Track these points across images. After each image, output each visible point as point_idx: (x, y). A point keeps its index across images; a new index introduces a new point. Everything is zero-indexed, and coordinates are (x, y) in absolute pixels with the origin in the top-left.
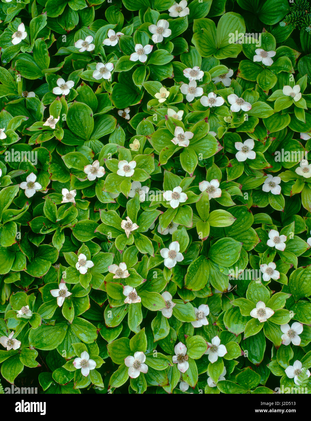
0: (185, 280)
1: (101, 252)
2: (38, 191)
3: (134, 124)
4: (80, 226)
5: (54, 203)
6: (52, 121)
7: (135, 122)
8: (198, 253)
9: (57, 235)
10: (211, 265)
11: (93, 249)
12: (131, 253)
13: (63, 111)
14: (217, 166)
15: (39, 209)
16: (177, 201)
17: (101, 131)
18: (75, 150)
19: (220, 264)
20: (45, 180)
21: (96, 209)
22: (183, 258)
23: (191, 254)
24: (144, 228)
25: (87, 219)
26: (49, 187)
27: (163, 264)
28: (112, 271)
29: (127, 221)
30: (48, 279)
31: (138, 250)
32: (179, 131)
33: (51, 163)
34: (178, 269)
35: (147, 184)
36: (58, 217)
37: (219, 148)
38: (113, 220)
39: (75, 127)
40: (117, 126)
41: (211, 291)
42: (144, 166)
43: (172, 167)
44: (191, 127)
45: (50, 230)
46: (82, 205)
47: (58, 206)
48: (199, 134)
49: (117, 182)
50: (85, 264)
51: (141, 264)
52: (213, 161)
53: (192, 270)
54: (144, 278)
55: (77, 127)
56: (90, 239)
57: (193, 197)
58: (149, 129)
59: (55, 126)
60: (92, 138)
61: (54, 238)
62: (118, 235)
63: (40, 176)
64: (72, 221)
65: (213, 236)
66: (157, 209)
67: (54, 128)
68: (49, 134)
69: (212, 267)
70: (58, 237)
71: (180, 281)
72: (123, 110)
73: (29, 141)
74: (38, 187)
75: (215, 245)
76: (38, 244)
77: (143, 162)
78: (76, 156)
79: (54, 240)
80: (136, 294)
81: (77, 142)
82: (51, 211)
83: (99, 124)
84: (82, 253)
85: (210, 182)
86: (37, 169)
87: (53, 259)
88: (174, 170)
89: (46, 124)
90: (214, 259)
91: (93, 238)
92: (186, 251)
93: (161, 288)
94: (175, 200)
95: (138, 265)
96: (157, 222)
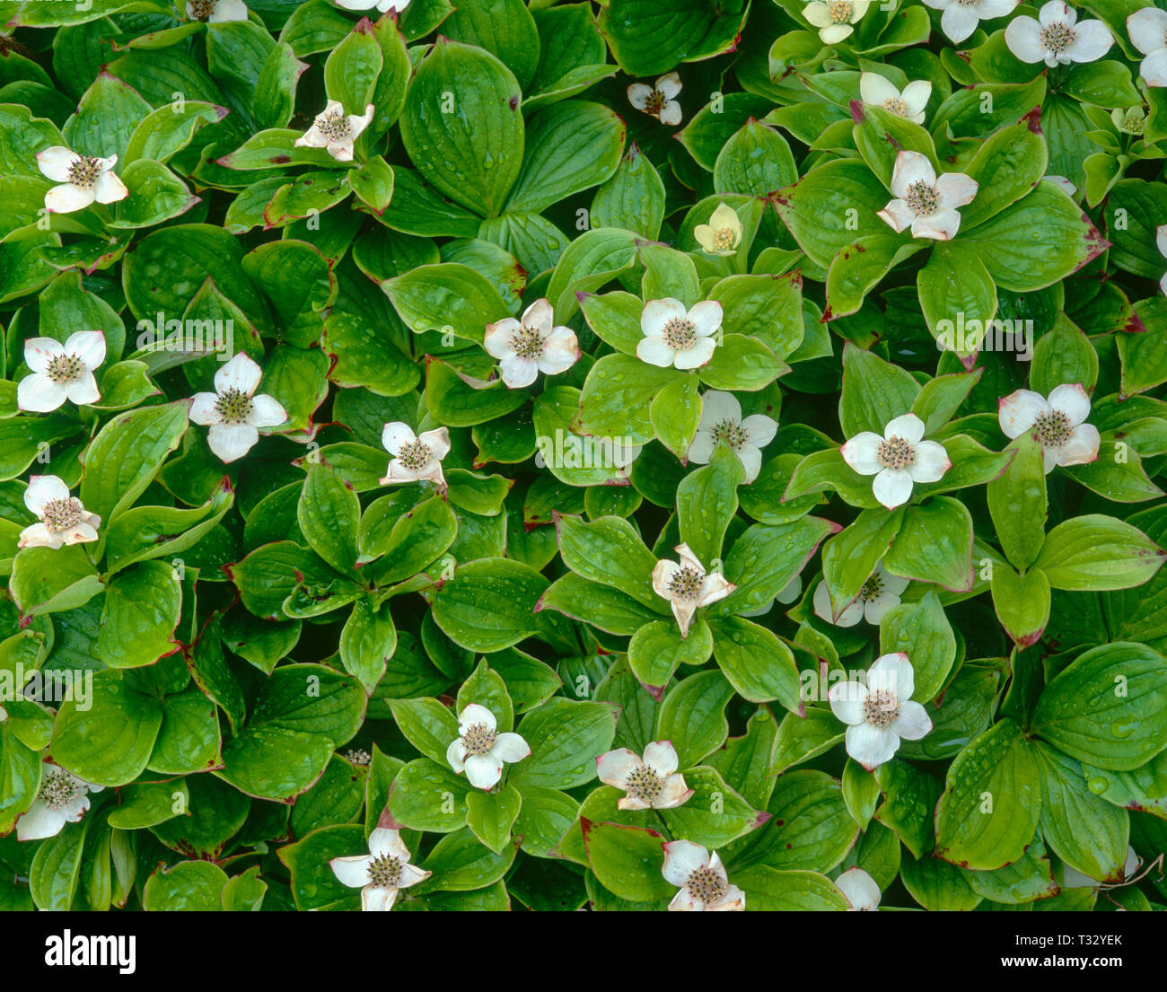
0: (937, 821)
1: (559, 699)
2: (268, 433)
3: (700, 143)
4: (465, 585)
5: (349, 487)
6: (340, 126)
7: (707, 138)
8: (993, 711)
9: (359, 624)
10: (1050, 766)
11: (521, 689)
12: (693, 704)
13: (384, 82)
14: (1076, 328)
15: (274, 512)
16: (903, 475)
17: (557, 176)
18: (438, 257)
19: (1087, 758)
20: (300, 387)
21: (535, 517)
22: (927, 727)
23: (959, 715)
24: (756, 594)
25: (496, 557)
26: (322, 415)
27: (840, 750)
28: (612, 777)
29: (678, 561)
30: (312, 813)
31: (729, 686)
32: (912, 170)
33: (330, 310)
34: (903, 774)
35: (763, 404)
36: (365, 548)
37: (1090, 247)
38: (616, 560)
39: (439, 154)
40: (626, 151)
41: (1049, 875)
42: (757, 325)
43: (875, 334)
44: (962, 157)
45: (327, 602)
46: (472, 493)
47: (366, 499)
48: (1000, 186)
49: (632, 394)
50: (492, 747)
51: (742, 748)
52: (1061, 304)
53: (968, 781)
54: (758, 807)
55: (450, 155)
56: (511, 644)
57: (974, 459)
58: (771, 168)
59: (351, 149)
60: (511, 206)
61: (349, 636)
62: (638, 626)
63: (277, 369)
64: (427, 563)
65: (1055, 637)
66: (812, 513)
67: (346, 156)
68: (320, 184)
69: (1055, 772)
70: (362, 631)
71: (915, 828)
72: (651, 81)
73: (228, 217)
74: (269, 414)
75: (1066, 678)
76: (269, 665)
77: (753, 309)
78: (446, 284)
79: (347, 642)
80: (723, 874)
81: (448, 223)
82: (330, 520)
83: (542, 143)
84: (477, 700)
85: (1046, 399)
86: (264, 340)
87: (339, 729)
88: (885, 343)
89: (312, 138)
90: (1061, 739)
91: (524, 637)
92: (939, 699)
93: (830, 854)
94: (893, 474)
95: (729, 752)
96: (812, 572)
